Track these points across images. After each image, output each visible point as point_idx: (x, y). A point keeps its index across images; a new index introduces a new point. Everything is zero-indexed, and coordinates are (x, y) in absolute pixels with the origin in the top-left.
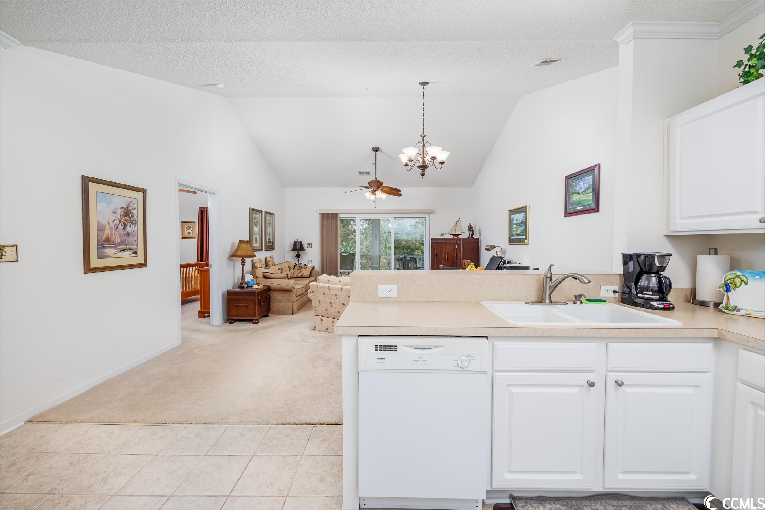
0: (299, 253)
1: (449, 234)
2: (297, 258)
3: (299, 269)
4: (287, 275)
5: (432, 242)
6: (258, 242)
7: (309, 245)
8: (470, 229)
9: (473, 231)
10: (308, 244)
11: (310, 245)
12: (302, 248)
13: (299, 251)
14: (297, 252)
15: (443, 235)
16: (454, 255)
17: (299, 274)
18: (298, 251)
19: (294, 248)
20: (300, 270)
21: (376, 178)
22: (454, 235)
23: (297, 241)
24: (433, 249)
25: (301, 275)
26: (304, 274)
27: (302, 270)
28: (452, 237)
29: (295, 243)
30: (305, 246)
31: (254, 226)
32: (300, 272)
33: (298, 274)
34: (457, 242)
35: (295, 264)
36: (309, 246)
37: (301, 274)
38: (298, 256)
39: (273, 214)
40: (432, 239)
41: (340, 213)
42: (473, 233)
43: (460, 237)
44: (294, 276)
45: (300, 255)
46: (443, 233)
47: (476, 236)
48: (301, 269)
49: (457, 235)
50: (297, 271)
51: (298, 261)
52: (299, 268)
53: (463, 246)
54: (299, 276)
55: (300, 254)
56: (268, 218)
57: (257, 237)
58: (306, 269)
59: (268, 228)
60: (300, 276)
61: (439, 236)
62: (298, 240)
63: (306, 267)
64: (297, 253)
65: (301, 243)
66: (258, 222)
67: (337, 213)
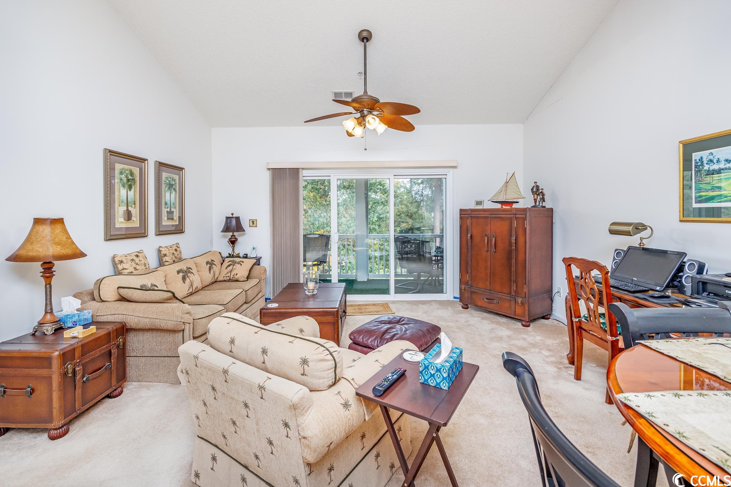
0: (234, 236)
1: (492, 202)
2: (232, 245)
3: (229, 266)
4: (170, 295)
5: (462, 216)
6: (133, 219)
7: (253, 222)
8: (537, 191)
9: (543, 195)
10: (251, 221)
11: (255, 223)
12: (239, 228)
13: (235, 234)
14: (231, 234)
15: (479, 203)
16: (511, 240)
17: (229, 275)
18: (233, 233)
19: (227, 229)
20: (231, 267)
21: (365, 92)
22: (502, 203)
23: (231, 216)
24: (464, 230)
25: (232, 276)
26: (237, 274)
27: (234, 267)
28: (499, 206)
29: (227, 218)
30: (245, 224)
31: (122, 188)
32: (231, 271)
33: (227, 275)
34: (517, 216)
35: (229, 254)
36: (253, 224)
37: (232, 274)
38: (233, 242)
39: (183, 169)
40: (462, 212)
41: (303, 169)
42: (543, 200)
43: (515, 206)
44: (221, 279)
45: (236, 239)
46: (479, 199)
47: (548, 204)
48: (234, 265)
49: (511, 203)
50: (226, 269)
51: (233, 250)
52: (230, 263)
53: (530, 224)
54: (228, 278)
55: (236, 237)
56: (164, 175)
57: (130, 209)
58: (241, 265)
59: (168, 194)
60: (230, 279)
61: (472, 206)
62: (232, 214)
63: (243, 262)
64: (232, 236)
65: (238, 219)
66: (133, 179)
67: (298, 169)
